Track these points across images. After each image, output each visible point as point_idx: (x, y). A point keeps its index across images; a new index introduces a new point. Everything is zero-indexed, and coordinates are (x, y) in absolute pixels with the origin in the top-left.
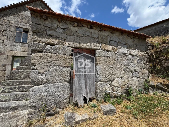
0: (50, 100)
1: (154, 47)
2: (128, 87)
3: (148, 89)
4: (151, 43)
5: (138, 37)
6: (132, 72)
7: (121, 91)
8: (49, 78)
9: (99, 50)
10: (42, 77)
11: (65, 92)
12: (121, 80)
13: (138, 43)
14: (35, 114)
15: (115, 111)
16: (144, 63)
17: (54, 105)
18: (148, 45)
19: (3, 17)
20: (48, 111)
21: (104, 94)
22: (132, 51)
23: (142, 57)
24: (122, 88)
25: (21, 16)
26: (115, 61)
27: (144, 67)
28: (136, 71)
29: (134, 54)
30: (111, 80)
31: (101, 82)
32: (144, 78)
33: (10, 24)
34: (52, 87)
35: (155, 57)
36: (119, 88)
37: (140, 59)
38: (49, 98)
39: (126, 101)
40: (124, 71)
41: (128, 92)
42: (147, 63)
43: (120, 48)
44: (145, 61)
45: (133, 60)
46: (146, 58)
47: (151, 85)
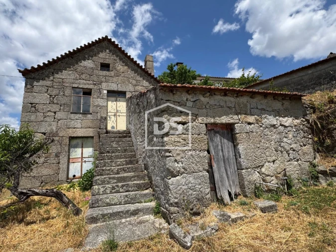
0: (191, 195)
1: (315, 110)
2: (285, 175)
3: (317, 178)
4: (309, 103)
5: (288, 98)
6: (287, 151)
7: (277, 182)
8: (186, 167)
9: (239, 124)
10: (179, 165)
11: (206, 184)
12: (273, 166)
13: (289, 107)
14: (178, 213)
15: (276, 208)
16: (304, 137)
17: (196, 202)
18: (306, 107)
19: (53, 73)
20: (192, 210)
21: (253, 186)
22: (283, 119)
23: (300, 127)
24: (276, 177)
25: (79, 69)
26: (261, 137)
27: (305, 143)
28: (294, 150)
29: (287, 124)
30: (259, 166)
31: (247, 169)
32: (308, 160)
33: (64, 84)
34: (191, 179)
35: (319, 125)
36: (273, 178)
37: (296, 131)
38: (190, 193)
39: (286, 197)
40: (276, 151)
41: (287, 183)
42: (308, 135)
43: (265, 117)
44: (305, 133)
45: (287, 133)
46: (306, 129)
47: (321, 171)
